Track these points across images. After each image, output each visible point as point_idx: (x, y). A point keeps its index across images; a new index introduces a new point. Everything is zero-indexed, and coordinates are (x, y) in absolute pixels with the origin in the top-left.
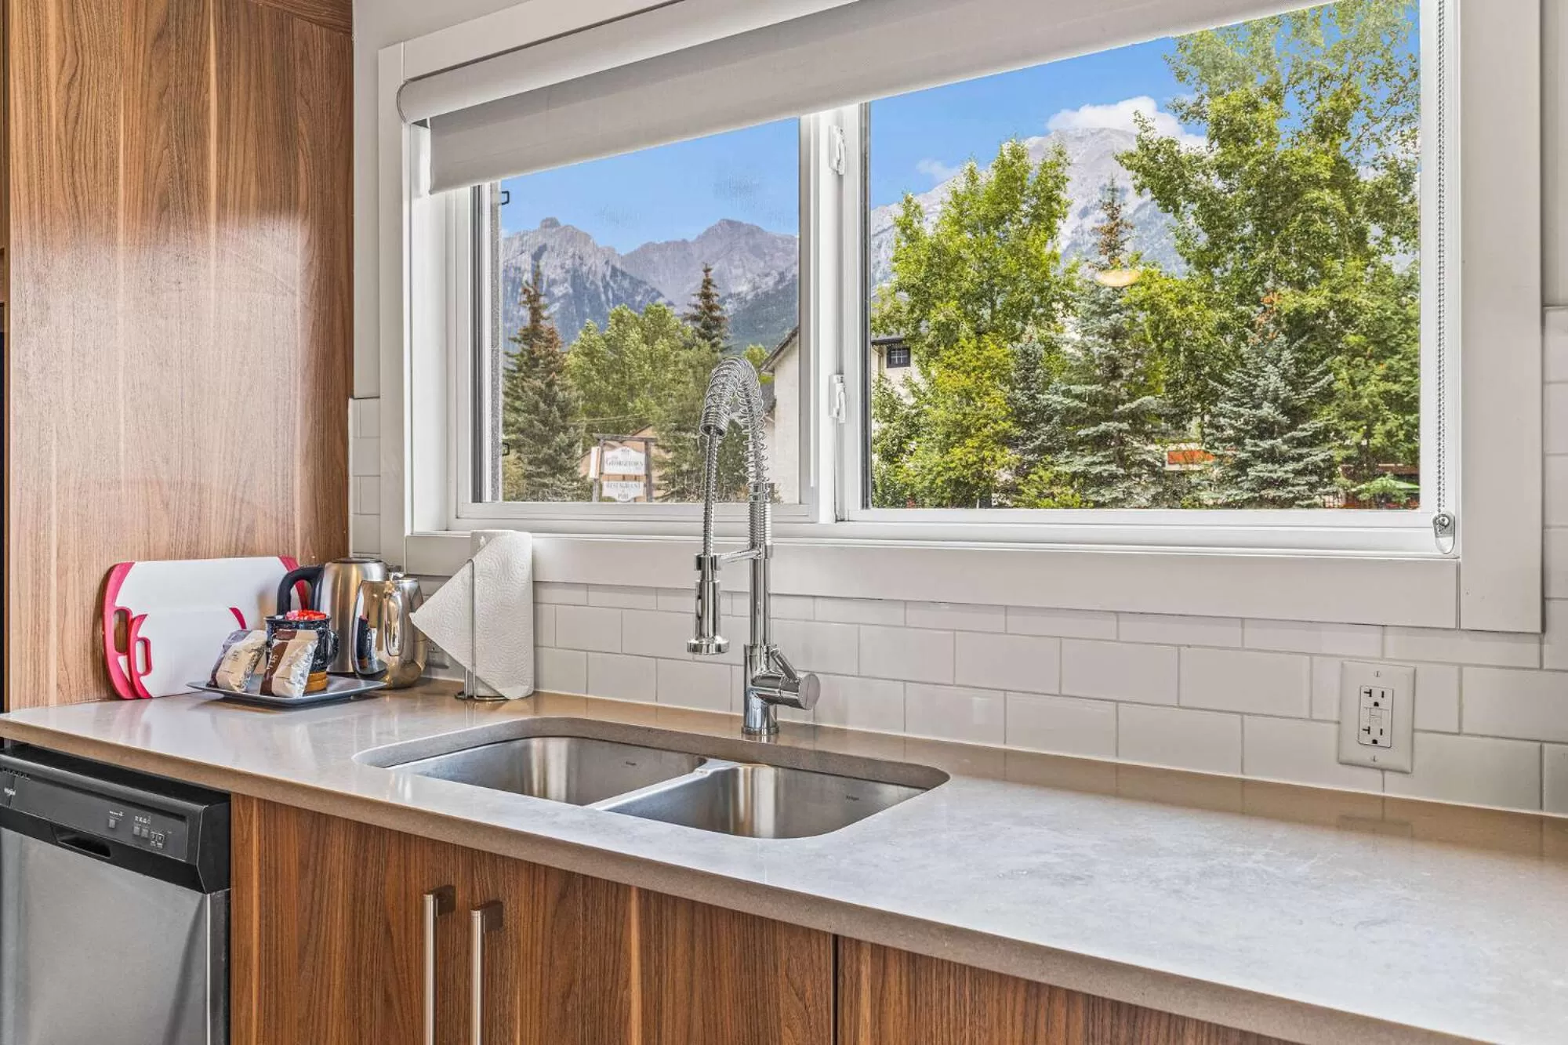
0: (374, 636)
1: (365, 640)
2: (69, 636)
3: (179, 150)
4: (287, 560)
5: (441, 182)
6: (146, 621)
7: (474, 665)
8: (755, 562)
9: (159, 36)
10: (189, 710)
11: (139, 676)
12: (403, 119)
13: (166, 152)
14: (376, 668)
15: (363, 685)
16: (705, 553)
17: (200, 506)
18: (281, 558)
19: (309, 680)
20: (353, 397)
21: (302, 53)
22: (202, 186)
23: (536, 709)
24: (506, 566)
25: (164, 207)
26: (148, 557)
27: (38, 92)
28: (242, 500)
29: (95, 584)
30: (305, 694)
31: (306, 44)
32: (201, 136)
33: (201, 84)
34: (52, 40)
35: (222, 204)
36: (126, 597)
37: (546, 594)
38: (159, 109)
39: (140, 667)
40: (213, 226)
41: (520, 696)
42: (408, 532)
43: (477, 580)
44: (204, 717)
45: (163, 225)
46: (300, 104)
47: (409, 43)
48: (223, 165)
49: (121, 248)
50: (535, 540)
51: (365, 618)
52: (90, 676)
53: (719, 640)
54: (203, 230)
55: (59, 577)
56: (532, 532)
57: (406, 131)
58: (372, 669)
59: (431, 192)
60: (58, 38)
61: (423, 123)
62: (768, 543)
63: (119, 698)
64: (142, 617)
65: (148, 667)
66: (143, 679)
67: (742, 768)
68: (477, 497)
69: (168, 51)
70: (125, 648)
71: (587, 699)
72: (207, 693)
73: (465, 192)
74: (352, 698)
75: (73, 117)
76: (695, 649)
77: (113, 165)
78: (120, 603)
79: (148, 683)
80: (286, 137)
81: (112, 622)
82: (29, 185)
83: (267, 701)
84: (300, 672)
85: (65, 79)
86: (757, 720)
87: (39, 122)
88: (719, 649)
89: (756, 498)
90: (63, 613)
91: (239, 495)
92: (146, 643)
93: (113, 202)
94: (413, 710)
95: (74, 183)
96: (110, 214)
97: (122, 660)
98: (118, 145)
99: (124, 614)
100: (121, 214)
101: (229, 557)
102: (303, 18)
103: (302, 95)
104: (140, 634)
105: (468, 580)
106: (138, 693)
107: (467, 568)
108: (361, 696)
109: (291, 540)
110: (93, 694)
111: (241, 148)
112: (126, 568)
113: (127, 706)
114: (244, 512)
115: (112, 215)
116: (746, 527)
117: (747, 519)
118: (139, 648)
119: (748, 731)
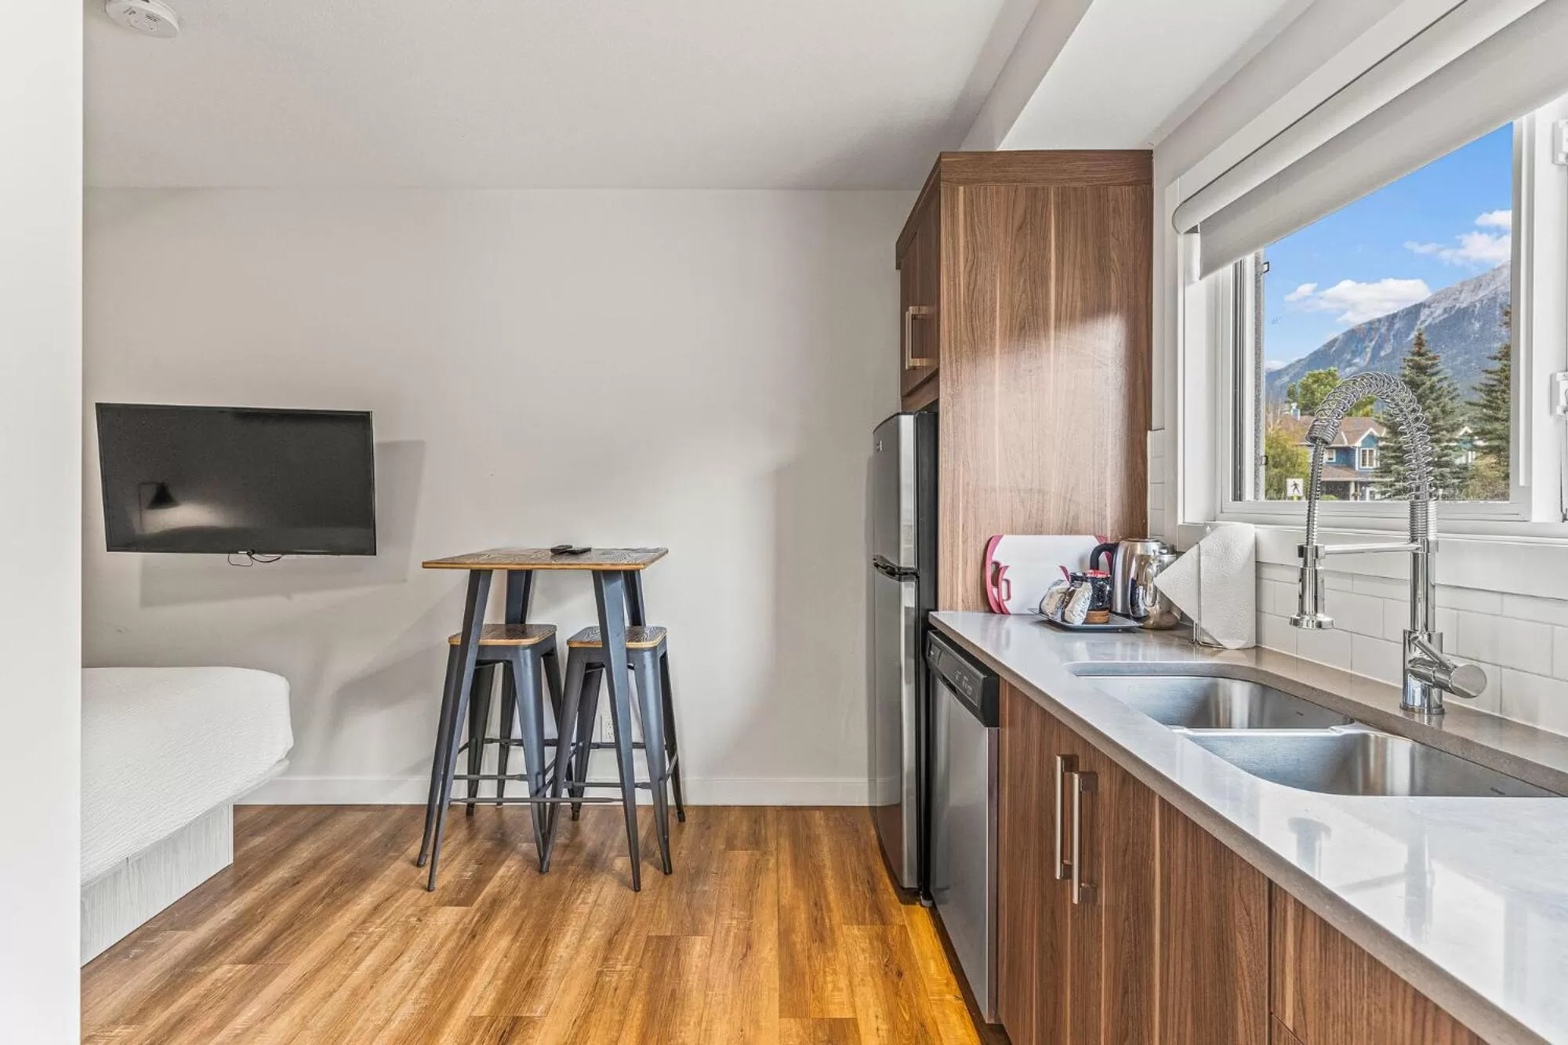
0: (1141, 591)
1: (1135, 594)
2: (968, 577)
3: (1032, 294)
4: (1099, 538)
5: (1208, 268)
6: (1009, 569)
7: (1200, 619)
8: (1415, 556)
9: (1020, 228)
10: (1030, 624)
11: (1003, 601)
12: (1178, 232)
13: (1024, 296)
14: (1143, 614)
15: (1132, 623)
16: (1307, 543)
17: (1043, 504)
18: (1096, 537)
19: (1088, 615)
20: (1151, 430)
21: (1114, 208)
22: (1046, 309)
23: (1258, 659)
24: (1226, 549)
25: (1022, 328)
26: (1013, 532)
27: (955, 277)
28: (1070, 500)
29: (983, 546)
30: (1084, 623)
31: (1117, 201)
32: (1045, 280)
33: (1046, 248)
34: (962, 250)
35: (1058, 319)
36: (998, 555)
37: (1267, 573)
38: (1020, 271)
39: (1004, 596)
40: (1052, 332)
41: (1237, 647)
42: (1180, 522)
43: (1202, 558)
44: (1037, 631)
45: (1022, 339)
46: (1112, 242)
47: (1182, 177)
48: (1059, 295)
49: (997, 355)
50: (1258, 530)
51: (1135, 579)
52: (979, 597)
53: (1321, 617)
54: (1047, 337)
55: (963, 543)
56: (1255, 523)
57: (1181, 240)
58: (1140, 614)
59: (1200, 279)
60: (964, 247)
61: (1194, 230)
62: (1432, 537)
63: (994, 612)
64: (1007, 567)
65: (1009, 597)
66: (1005, 603)
67: (1373, 733)
68: (1238, 496)
69: (1026, 234)
70: (996, 583)
71: (1297, 658)
72: (1038, 616)
73: (1228, 271)
74: (1120, 630)
75: (971, 289)
76: (1296, 623)
77: (993, 311)
78: (995, 558)
79: (1009, 605)
80: (1102, 267)
81: (990, 570)
82: (950, 332)
83: (1063, 627)
84: (1079, 609)
85: (968, 268)
86: (1417, 699)
87: (955, 296)
88: (1319, 625)
89: (1417, 497)
90: (965, 563)
91: (1069, 496)
92: (1008, 582)
93: (993, 332)
94: (1170, 645)
95: (972, 325)
96: (991, 339)
97: (995, 590)
98: (996, 299)
99: (997, 564)
100: (997, 337)
101: (1061, 534)
102: (1114, 185)
103: (1113, 235)
104: (1004, 577)
105: (1195, 557)
106: (1003, 611)
107: (1196, 547)
108: (1127, 630)
109: (1104, 525)
110: (981, 608)
111: (1071, 281)
112: (1000, 537)
113: (996, 617)
114: (1071, 507)
115: (992, 338)
116: (1407, 523)
117: (1408, 514)
118: (1004, 585)
119: (1405, 707)
